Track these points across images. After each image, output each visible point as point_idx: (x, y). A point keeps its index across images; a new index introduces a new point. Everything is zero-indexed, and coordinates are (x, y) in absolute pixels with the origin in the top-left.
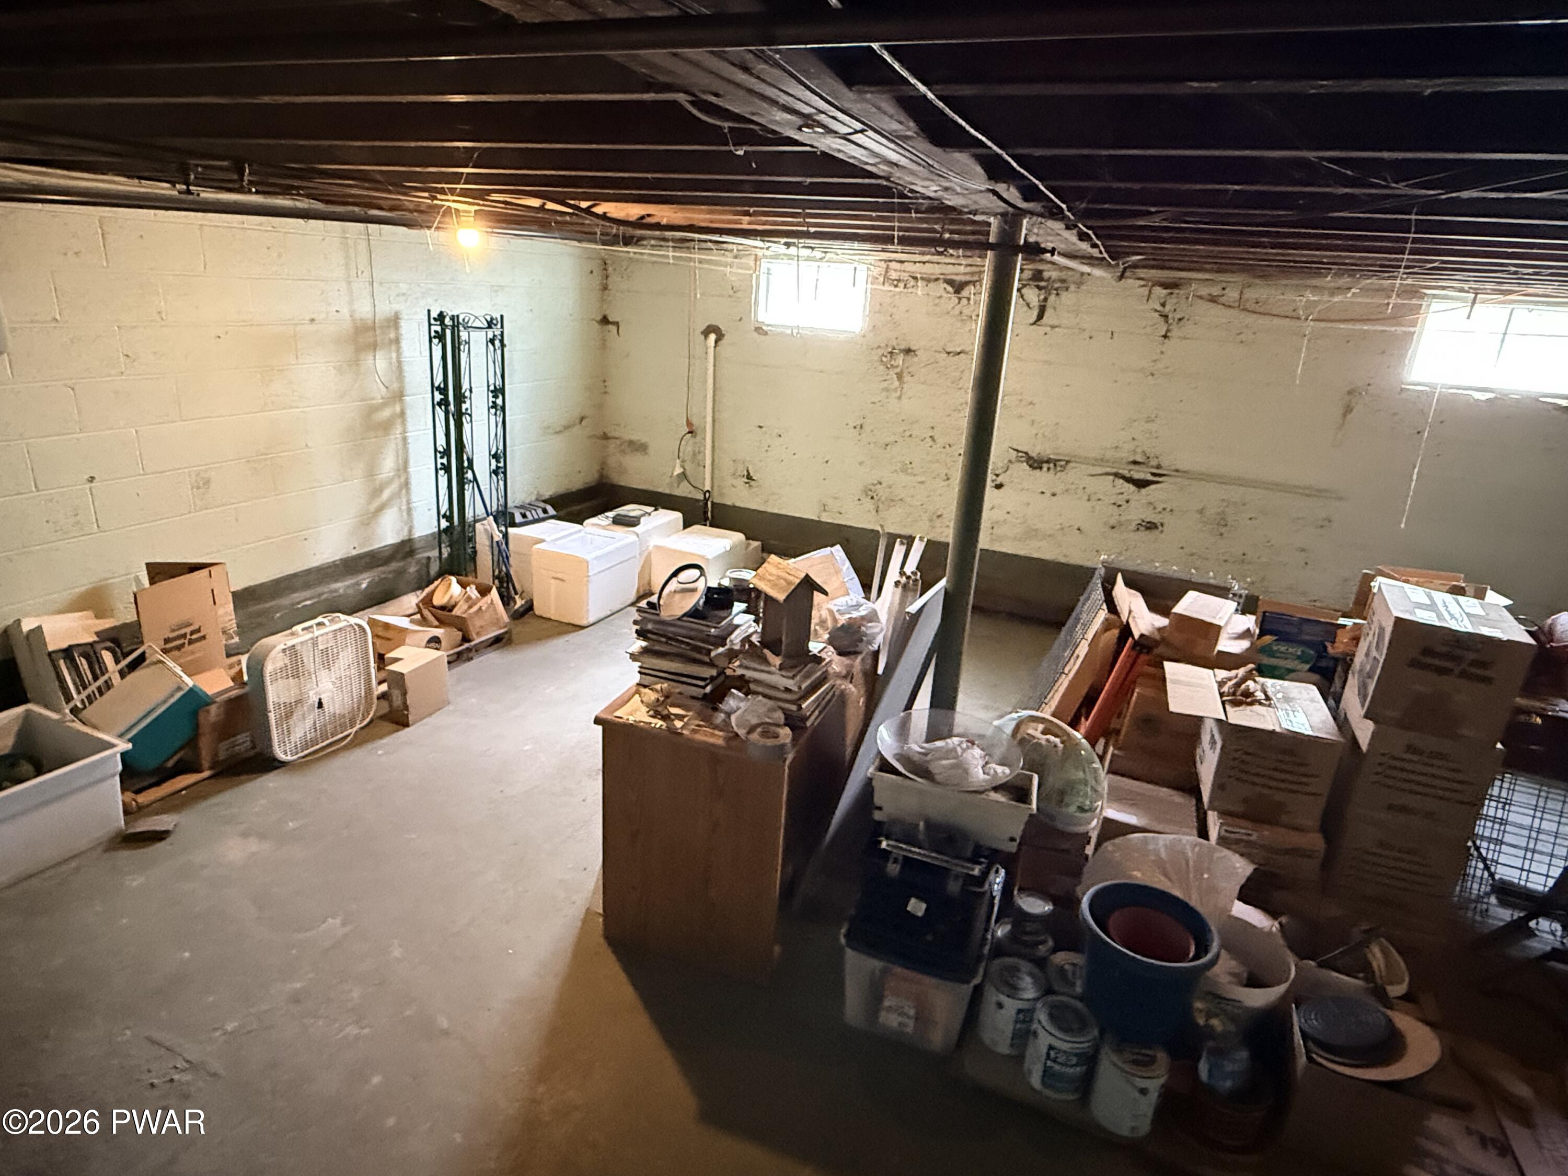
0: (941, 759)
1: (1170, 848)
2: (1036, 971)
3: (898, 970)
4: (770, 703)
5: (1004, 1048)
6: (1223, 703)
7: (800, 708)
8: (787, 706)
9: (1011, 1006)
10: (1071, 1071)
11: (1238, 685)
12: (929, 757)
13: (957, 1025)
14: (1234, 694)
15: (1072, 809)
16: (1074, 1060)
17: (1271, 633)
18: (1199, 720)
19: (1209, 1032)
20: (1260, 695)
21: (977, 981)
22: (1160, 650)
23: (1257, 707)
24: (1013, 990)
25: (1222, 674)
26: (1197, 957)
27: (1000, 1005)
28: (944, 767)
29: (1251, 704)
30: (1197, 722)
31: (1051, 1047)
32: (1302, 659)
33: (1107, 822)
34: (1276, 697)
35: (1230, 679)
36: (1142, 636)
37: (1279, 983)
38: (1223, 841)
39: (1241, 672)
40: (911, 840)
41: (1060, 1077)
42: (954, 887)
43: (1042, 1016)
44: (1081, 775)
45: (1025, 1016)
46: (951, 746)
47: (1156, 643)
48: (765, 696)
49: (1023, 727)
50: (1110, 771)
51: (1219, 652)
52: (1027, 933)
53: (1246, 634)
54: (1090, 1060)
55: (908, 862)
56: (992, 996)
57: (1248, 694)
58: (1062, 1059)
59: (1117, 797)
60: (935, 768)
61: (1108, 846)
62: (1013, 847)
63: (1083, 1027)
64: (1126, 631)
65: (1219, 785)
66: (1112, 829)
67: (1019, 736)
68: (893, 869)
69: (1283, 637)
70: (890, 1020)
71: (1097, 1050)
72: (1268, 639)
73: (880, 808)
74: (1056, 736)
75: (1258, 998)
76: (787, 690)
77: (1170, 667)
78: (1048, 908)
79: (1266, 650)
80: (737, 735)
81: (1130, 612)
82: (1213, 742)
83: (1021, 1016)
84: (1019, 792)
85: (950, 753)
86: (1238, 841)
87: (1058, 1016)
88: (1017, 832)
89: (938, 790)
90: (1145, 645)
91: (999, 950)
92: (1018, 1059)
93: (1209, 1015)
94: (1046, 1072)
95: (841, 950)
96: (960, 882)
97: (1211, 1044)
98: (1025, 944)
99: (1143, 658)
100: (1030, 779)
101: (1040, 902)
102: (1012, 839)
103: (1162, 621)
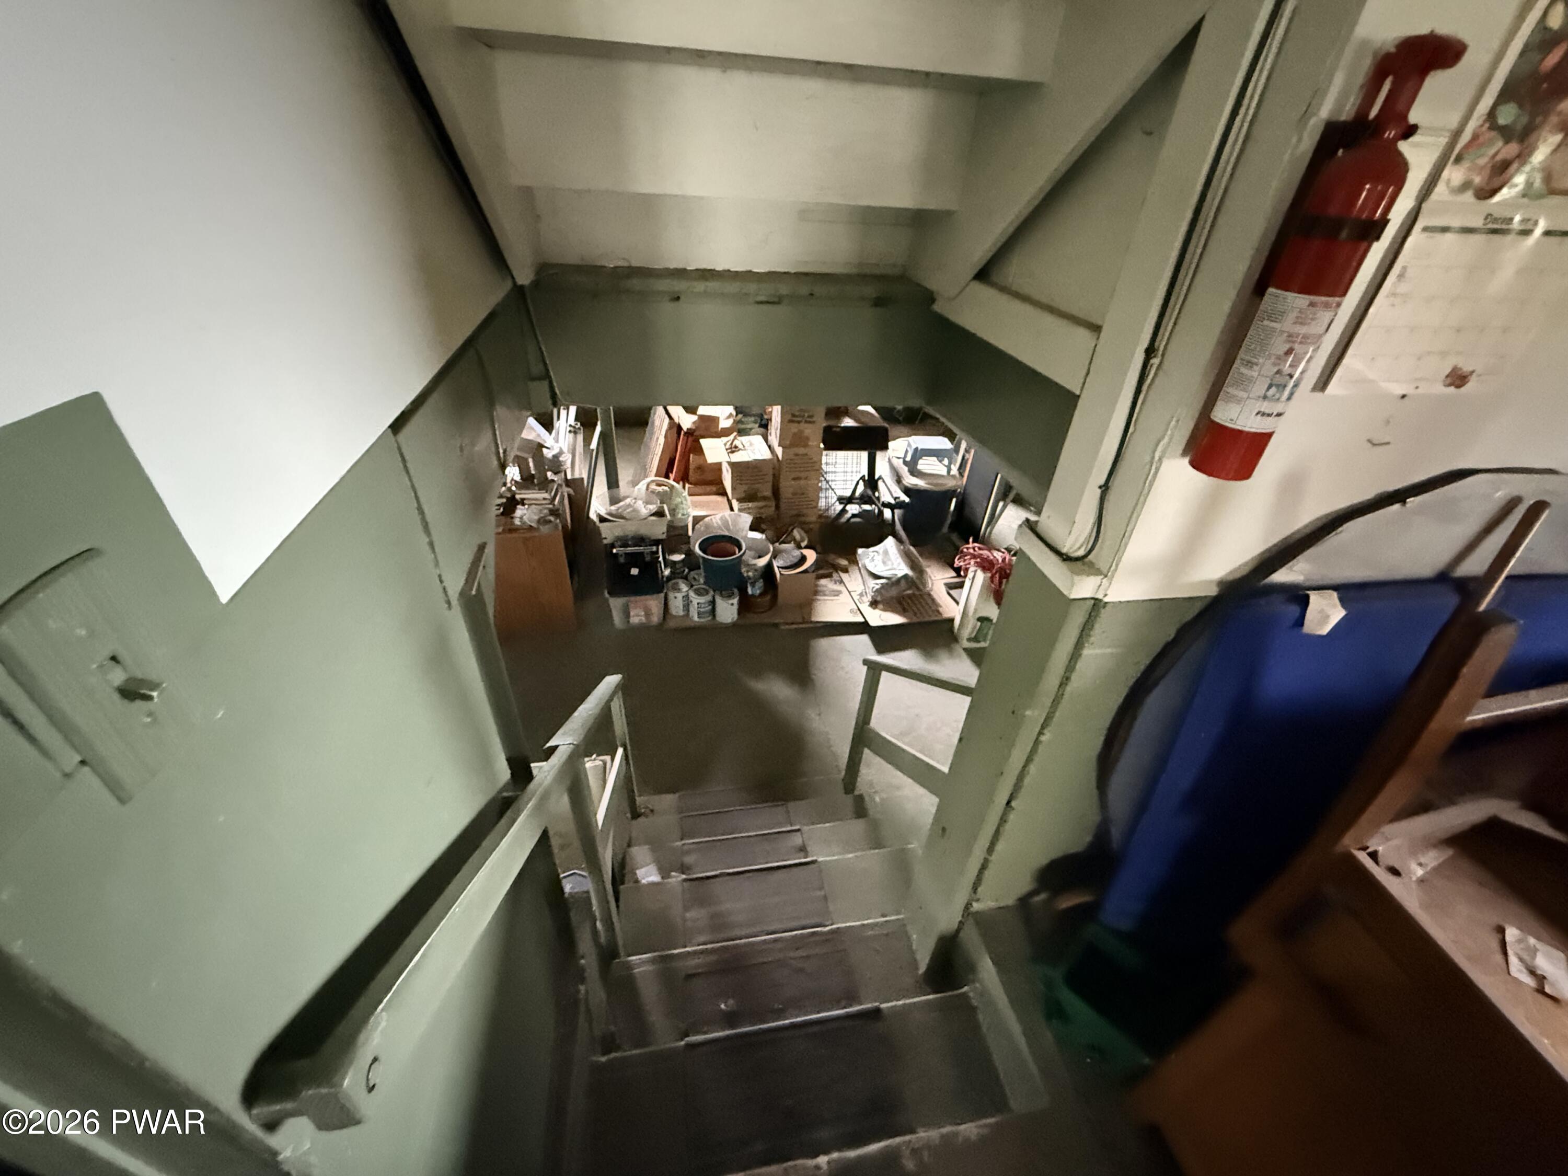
0: (625, 510)
1: (721, 519)
2: (685, 581)
3: (632, 598)
4: (540, 507)
5: (681, 613)
6: (728, 453)
7: (554, 505)
8: (547, 506)
9: (680, 596)
10: (707, 609)
11: (732, 444)
12: (620, 510)
13: (662, 612)
14: (731, 448)
15: (680, 516)
16: (707, 605)
17: (741, 413)
18: (720, 464)
19: (749, 578)
20: (740, 446)
21: (665, 591)
22: (697, 433)
23: (740, 451)
24: (679, 590)
25: (724, 439)
26: (739, 552)
27: (676, 598)
28: (629, 512)
29: (739, 450)
30: (719, 465)
31: (698, 604)
32: (755, 422)
33: (695, 517)
34: (747, 445)
35: (728, 441)
36: (688, 429)
37: (767, 554)
38: (740, 510)
39: (732, 437)
40: (625, 545)
41: (704, 612)
42: (648, 558)
43: (692, 594)
44: (680, 500)
45: (686, 597)
46: (628, 503)
47: (694, 431)
48: (536, 504)
49: (650, 486)
50: (690, 495)
51: (722, 429)
52: (678, 569)
53: (730, 415)
54: (713, 603)
55: (627, 554)
56: (671, 595)
57: (736, 447)
58: (703, 606)
59: (695, 505)
60: (625, 514)
61: (698, 526)
62: (664, 537)
63: (707, 593)
64: (679, 428)
65: (733, 489)
66: (697, 520)
67: (650, 490)
68: (622, 560)
69: (745, 415)
70: (635, 620)
71: (714, 597)
72: (740, 416)
73: (605, 538)
74: (666, 486)
75: (762, 562)
76: (544, 499)
77: (703, 442)
78: (683, 556)
79: (740, 422)
80: (531, 526)
81: (679, 417)
82: (728, 471)
83: (684, 599)
84: (660, 514)
85: (629, 506)
86: (745, 509)
87: (699, 593)
88: (665, 529)
89: (630, 522)
90: (690, 433)
91: (669, 579)
92: (687, 615)
93: (748, 572)
94: (699, 613)
95: (607, 600)
96: (649, 556)
97: (750, 581)
98: (679, 573)
99: (690, 439)
100: (663, 507)
101: (679, 555)
102: (663, 533)
103: (694, 418)
